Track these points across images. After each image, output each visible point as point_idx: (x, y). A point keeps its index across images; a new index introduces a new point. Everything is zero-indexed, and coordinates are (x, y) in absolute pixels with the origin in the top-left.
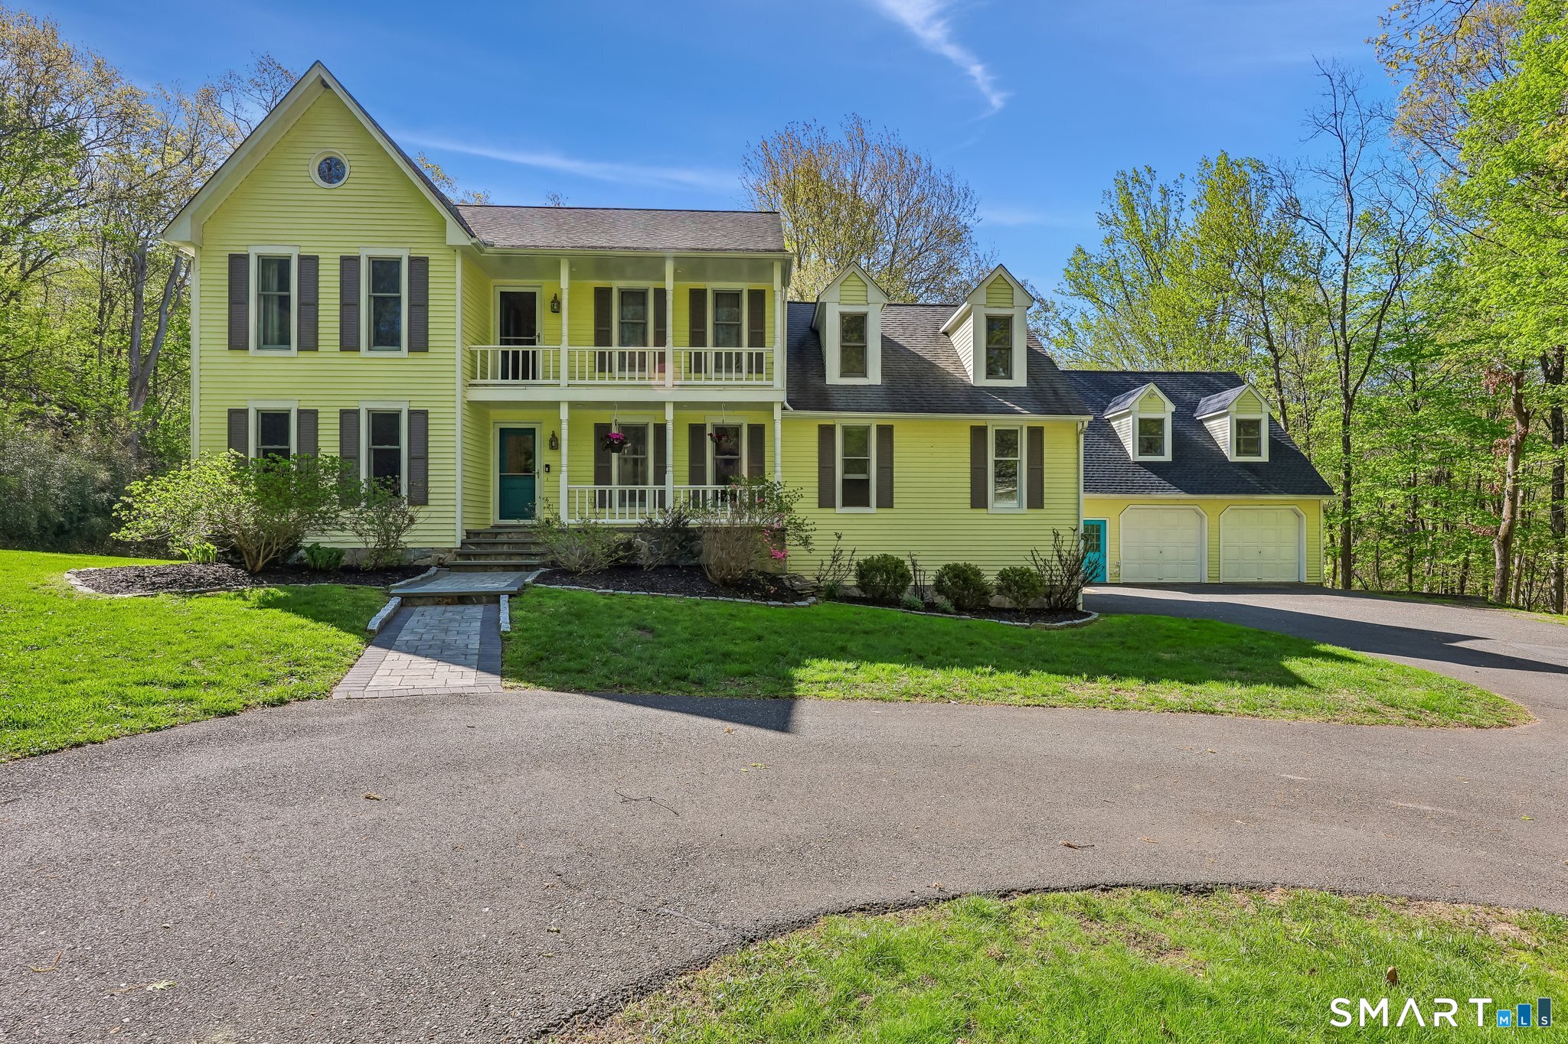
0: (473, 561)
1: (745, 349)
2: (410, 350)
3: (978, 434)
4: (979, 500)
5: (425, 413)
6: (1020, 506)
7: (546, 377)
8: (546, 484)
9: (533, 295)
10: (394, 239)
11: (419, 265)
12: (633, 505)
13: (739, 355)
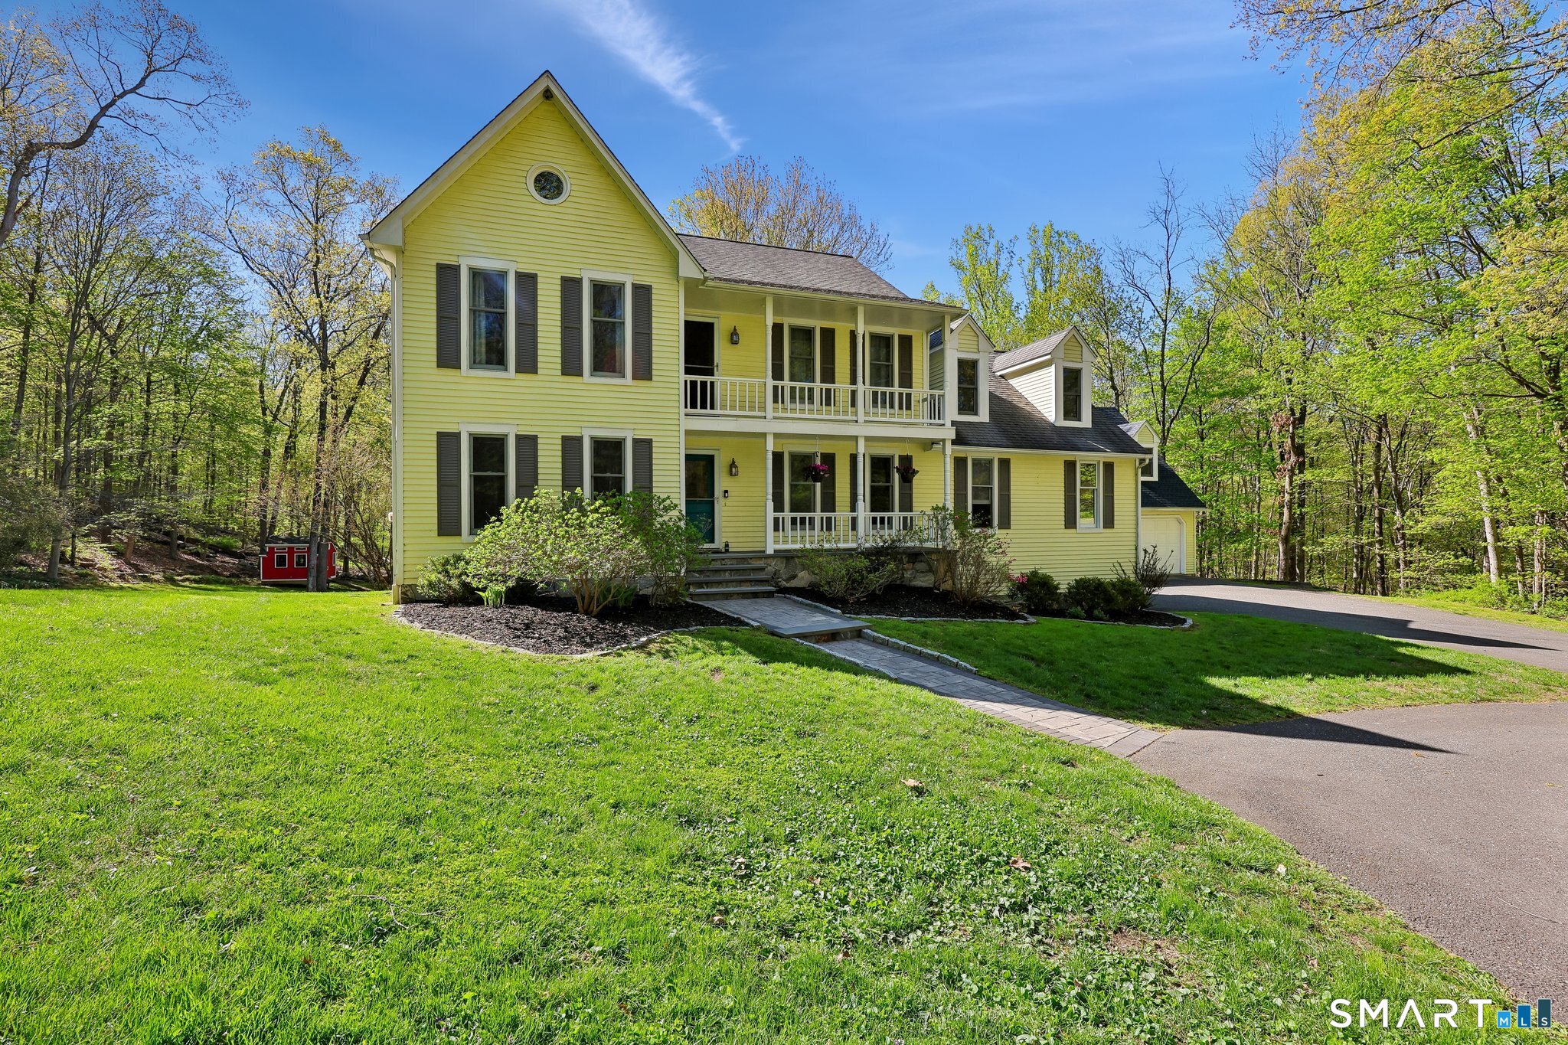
0: (705, 590)
1: (896, 389)
2: (634, 378)
3: (1070, 466)
4: (1070, 522)
5: (649, 442)
6: (1097, 522)
7: (724, 407)
8: (725, 508)
9: (711, 325)
10: (616, 264)
11: (643, 293)
12: (803, 529)
13: (892, 394)
